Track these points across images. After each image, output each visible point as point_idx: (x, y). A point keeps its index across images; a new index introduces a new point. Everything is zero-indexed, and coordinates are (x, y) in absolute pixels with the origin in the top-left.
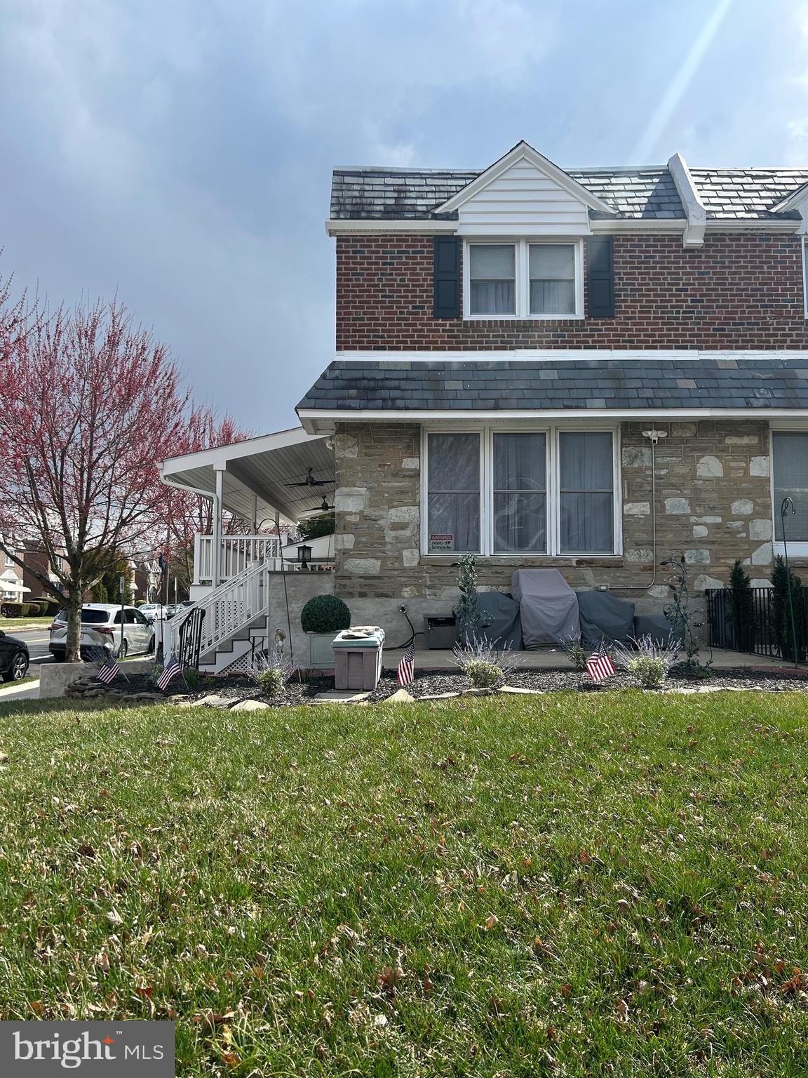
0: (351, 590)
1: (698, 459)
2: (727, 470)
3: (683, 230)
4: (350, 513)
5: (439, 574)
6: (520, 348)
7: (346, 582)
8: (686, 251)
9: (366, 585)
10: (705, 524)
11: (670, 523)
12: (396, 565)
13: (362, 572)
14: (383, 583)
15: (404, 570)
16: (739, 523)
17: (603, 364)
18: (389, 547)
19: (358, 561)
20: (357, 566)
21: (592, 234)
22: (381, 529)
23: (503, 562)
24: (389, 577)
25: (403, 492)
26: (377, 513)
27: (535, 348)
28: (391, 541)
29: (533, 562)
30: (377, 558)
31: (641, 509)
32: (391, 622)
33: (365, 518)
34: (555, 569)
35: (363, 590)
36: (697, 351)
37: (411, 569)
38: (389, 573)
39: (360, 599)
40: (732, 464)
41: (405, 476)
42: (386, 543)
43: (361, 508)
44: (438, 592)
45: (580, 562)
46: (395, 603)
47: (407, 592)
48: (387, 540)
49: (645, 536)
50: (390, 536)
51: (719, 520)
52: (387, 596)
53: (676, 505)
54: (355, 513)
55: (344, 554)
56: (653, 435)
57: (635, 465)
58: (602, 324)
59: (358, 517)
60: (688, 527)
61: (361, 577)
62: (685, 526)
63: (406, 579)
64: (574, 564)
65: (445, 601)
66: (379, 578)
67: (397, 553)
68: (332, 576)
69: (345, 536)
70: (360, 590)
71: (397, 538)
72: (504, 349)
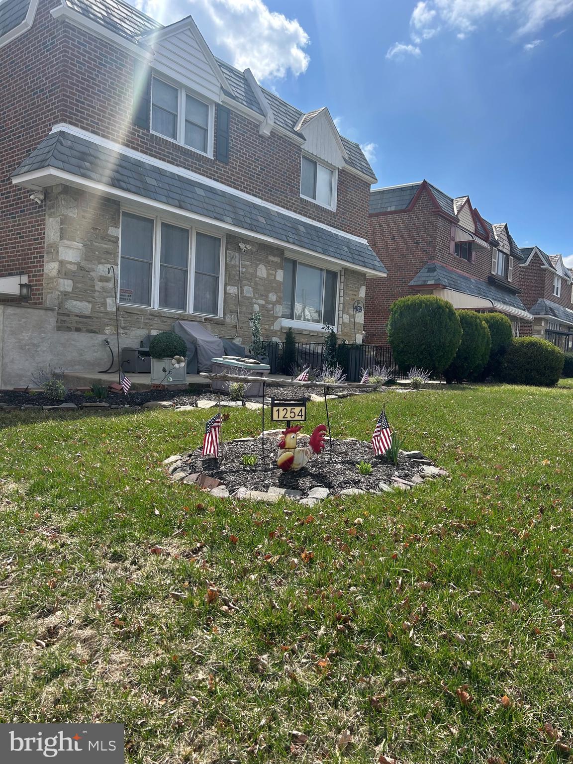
0: (69, 325)
1: (259, 264)
2: (268, 274)
3: (261, 122)
4: (70, 263)
5: (129, 319)
6: (181, 166)
7: (65, 318)
8: (260, 136)
9: (80, 323)
10: (258, 304)
11: (245, 301)
12: (102, 308)
13: (76, 311)
14: (93, 322)
15: (107, 313)
16: (271, 306)
17: (224, 194)
18: (97, 294)
19: (75, 303)
20: (74, 306)
21: (221, 103)
22: (92, 279)
23: (167, 315)
24: (96, 318)
25: (108, 253)
26: (90, 266)
27: (189, 169)
28: (99, 290)
29: (184, 317)
30: (89, 302)
31: (233, 290)
32: (97, 352)
33: (81, 268)
34: (196, 323)
35: (78, 326)
36: (260, 200)
37: (112, 313)
38: (96, 315)
39: (76, 333)
40: (270, 272)
41: (110, 241)
42: (95, 291)
43: (79, 260)
44: (128, 332)
45: (206, 319)
46: (100, 338)
47: (108, 329)
48: (97, 288)
49: (234, 307)
50: (99, 285)
51: (263, 302)
52: (94, 332)
53: (248, 291)
54: (74, 263)
55: (65, 295)
56: (242, 245)
57: (232, 263)
58: (223, 167)
59: (76, 266)
60: (252, 304)
61: (77, 316)
62: (251, 304)
63: (108, 321)
64: (203, 321)
65: (133, 338)
66: (90, 317)
67: (103, 300)
68: (56, 312)
69: (66, 280)
70: (76, 325)
71: (103, 288)
72: (172, 163)
